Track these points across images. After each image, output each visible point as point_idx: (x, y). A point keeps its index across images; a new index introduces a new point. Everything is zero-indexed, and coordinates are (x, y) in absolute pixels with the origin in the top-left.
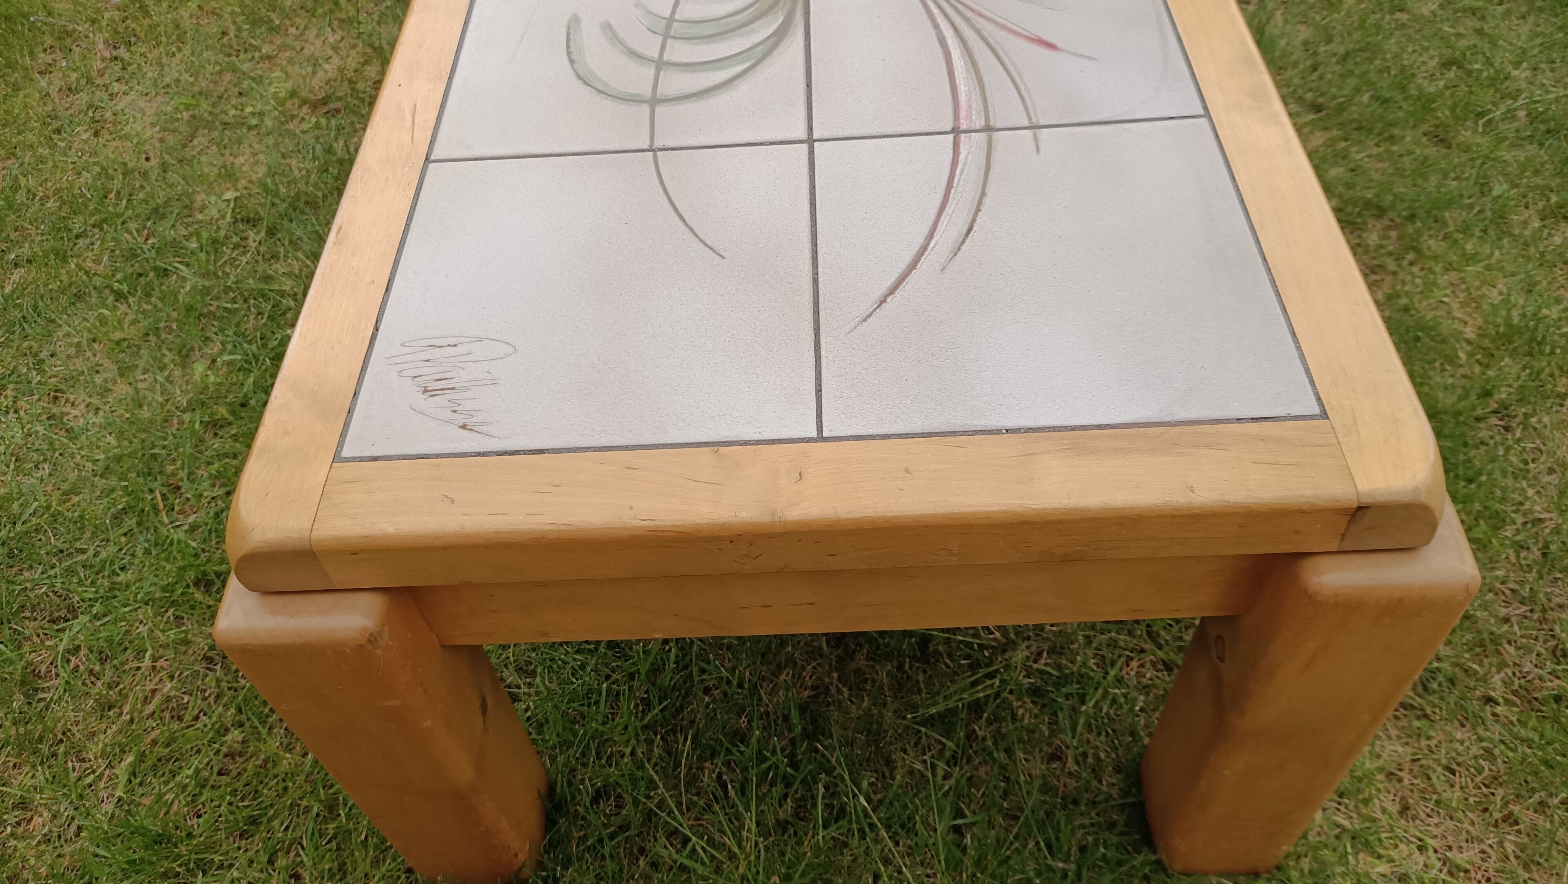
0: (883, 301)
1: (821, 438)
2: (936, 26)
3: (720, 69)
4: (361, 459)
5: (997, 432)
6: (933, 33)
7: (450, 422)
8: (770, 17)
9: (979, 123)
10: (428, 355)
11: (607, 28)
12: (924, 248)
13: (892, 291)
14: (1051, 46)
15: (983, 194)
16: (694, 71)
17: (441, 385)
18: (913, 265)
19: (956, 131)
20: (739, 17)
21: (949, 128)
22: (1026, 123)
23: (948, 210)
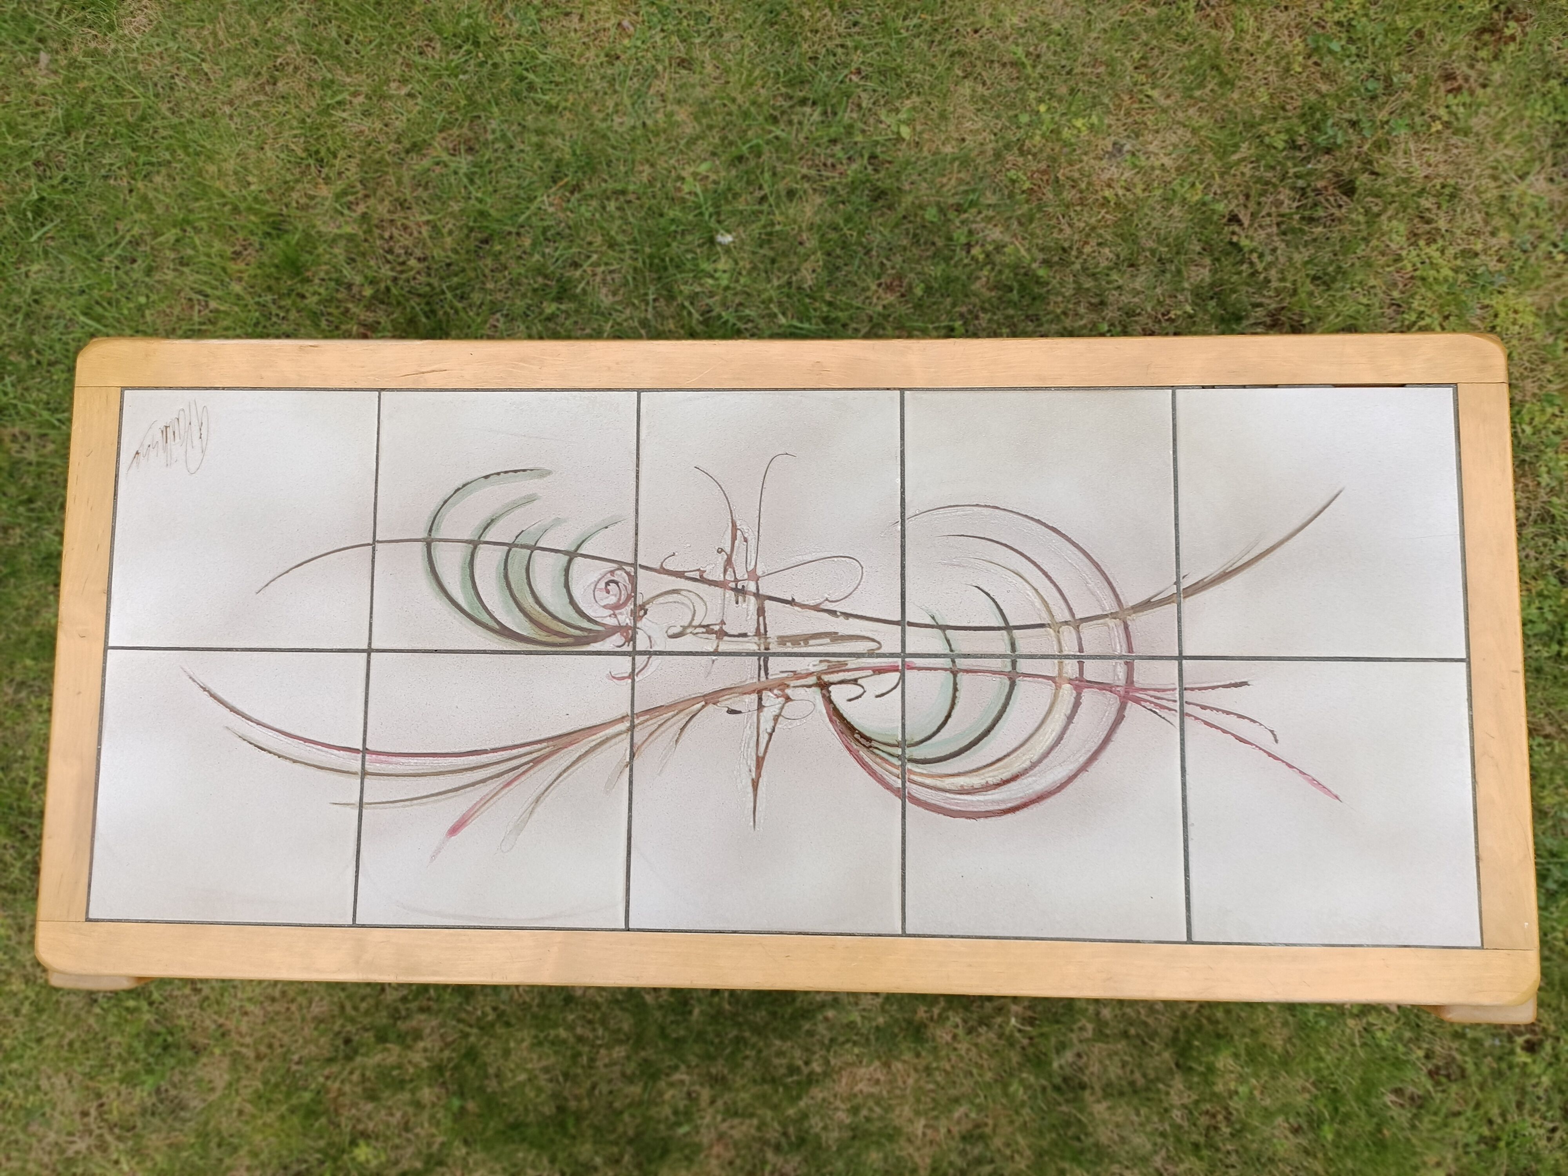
0: (205, 689)
1: (106, 648)
2: (494, 750)
3: (464, 587)
4: (122, 402)
5: (99, 743)
6: (488, 747)
7: (142, 445)
8: (527, 624)
9: (369, 767)
10: (195, 423)
11: (530, 499)
12: (249, 719)
13: (212, 695)
14: (454, 830)
15: (295, 761)
16: (463, 568)
17: (170, 435)
18: (233, 710)
19: (365, 751)
20: (531, 600)
21: (369, 746)
22: (365, 800)
23: (282, 737)
